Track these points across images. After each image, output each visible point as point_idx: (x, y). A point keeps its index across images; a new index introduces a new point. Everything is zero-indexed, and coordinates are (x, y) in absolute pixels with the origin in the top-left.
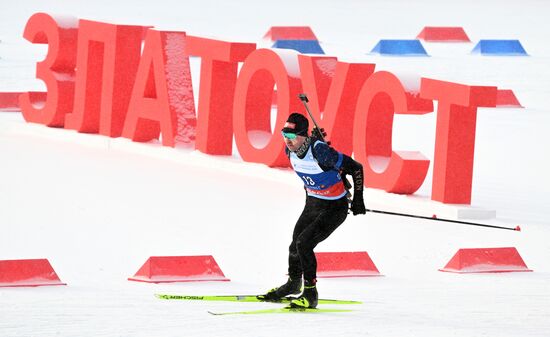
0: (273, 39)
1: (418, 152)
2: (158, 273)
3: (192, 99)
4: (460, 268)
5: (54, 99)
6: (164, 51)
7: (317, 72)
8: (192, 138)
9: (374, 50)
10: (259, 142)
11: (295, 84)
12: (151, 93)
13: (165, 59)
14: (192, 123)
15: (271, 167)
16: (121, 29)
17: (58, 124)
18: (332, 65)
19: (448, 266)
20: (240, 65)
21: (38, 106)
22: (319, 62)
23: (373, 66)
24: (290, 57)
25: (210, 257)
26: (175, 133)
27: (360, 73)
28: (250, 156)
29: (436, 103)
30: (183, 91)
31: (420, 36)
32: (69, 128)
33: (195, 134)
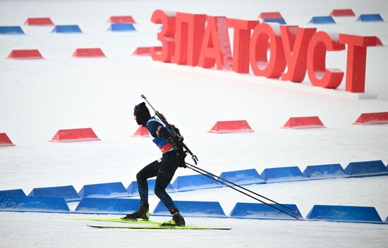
0: (262, 18)
1: (338, 69)
2: (221, 129)
3: (229, 47)
4: (362, 122)
5: (166, 49)
6: (216, 26)
7: (289, 33)
8: (230, 66)
9: (311, 22)
10: (262, 67)
11: (278, 39)
12: (211, 45)
13: (217, 29)
14: (230, 58)
15: (269, 78)
16: (196, 16)
17: (168, 61)
18: (296, 29)
19: (356, 122)
20: (252, 31)
21: (159, 53)
22: (290, 29)
23: (315, 29)
24: (275, 26)
25: (245, 121)
26: (222, 63)
27: (309, 33)
28: (258, 73)
29: (346, 46)
30: (225, 44)
31: (331, 14)
32: (174, 63)
33: (231, 64)
